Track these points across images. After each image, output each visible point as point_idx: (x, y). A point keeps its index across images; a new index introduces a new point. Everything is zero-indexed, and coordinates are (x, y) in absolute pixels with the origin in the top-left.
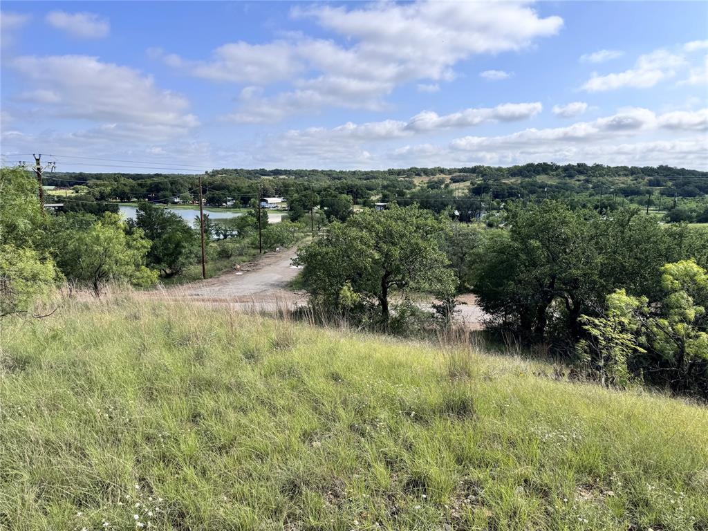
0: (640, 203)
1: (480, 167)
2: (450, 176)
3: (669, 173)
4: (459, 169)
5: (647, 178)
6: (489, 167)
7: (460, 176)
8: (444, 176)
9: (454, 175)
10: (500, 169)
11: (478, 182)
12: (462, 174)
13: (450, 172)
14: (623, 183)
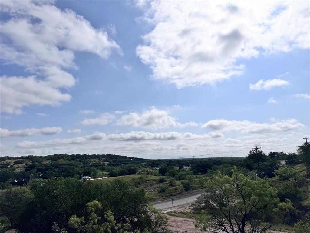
0: (101, 169)
1: (31, 156)
2: (14, 161)
3: (110, 157)
4: (19, 157)
5: (103, 159)
6: (36, 156)
7: (19, 161)
8: (10, 161)
9: (16, 160)
10: (41, 157)
11: (30, 164)
12: (21, 160)
13: (14, 159)
14: (94, 161)
